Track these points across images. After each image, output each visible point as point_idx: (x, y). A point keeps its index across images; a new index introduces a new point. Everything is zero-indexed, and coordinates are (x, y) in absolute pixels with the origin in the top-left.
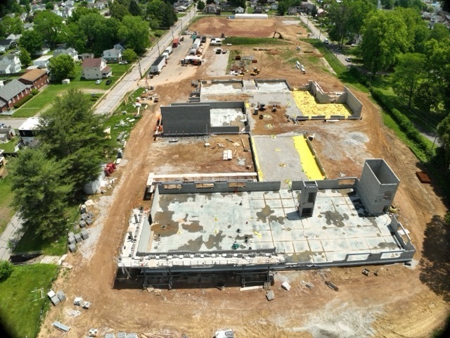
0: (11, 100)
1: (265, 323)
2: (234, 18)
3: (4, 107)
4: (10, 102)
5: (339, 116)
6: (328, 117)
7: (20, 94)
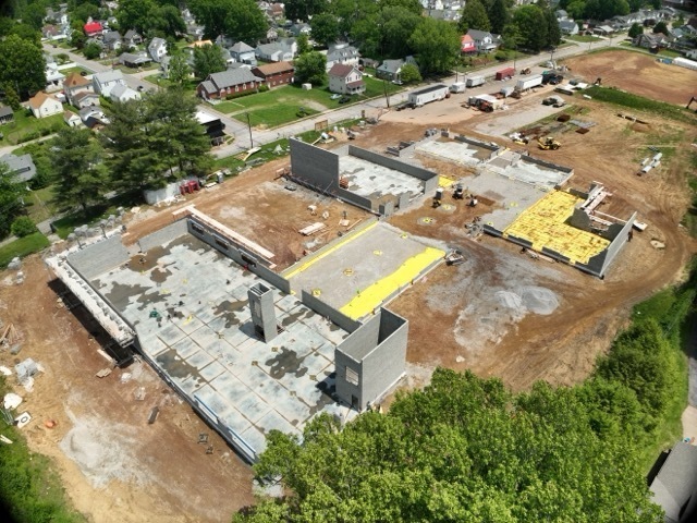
0: (226, 88)
1: (66, 387)
2: (670, 62)
3: (213, 94)
4: (223, 91)
5: (558, 254)
6: (537, 246)
7: (240, 85)
